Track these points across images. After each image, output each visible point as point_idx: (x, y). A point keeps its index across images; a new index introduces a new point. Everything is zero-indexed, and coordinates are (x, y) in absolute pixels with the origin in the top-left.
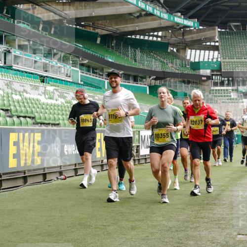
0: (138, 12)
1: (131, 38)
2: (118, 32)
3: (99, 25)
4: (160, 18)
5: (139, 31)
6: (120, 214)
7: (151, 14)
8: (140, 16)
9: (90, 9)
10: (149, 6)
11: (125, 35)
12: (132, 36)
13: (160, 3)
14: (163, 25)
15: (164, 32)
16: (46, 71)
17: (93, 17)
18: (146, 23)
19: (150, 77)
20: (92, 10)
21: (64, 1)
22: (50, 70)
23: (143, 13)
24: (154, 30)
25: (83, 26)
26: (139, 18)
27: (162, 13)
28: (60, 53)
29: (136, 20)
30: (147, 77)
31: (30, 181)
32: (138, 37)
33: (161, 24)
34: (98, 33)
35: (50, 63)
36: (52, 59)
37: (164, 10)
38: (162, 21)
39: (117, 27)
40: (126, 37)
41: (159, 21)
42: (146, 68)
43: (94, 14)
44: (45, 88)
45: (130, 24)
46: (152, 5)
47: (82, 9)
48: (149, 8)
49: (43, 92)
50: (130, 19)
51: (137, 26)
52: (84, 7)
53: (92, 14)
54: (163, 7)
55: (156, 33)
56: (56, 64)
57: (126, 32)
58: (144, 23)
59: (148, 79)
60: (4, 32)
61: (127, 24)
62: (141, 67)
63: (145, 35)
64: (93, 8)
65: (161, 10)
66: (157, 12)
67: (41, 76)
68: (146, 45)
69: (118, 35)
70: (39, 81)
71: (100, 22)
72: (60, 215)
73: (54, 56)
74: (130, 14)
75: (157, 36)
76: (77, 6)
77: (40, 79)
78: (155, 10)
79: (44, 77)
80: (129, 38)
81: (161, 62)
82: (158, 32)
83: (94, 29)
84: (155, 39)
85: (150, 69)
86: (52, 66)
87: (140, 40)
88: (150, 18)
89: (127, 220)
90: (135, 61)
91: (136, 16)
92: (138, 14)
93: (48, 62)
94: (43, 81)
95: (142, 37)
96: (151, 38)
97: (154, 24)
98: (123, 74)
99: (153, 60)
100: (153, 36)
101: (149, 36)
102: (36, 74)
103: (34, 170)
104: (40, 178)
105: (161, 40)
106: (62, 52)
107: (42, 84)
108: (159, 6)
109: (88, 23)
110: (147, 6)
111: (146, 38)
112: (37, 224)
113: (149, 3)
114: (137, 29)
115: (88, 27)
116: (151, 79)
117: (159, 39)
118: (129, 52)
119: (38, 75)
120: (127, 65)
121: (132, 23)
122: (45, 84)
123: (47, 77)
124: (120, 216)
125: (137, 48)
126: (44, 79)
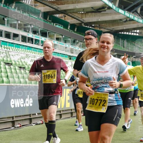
0: (125, 18)
1: (121, 34)
2: (114, 30)
3: (103, 26)
4: (138, 22)
5: (126, 29)
6: (116, 136)
7: (133, 20)
8: (127, 21)
9: (97, 17)
10: (131, 15)
11: (118, 32)
12: (121, 32)
13: (138, 13)
14: (140, 26)
15: (140, 30)
16: (72, 53)
17: (99, 22)
18: (130, 25)
19: (132, 56)
20: (98, 17)
21: (82, 12)
22: (75, 52)
23: (128, 19)
24: (135, 29)
25: (93, 27)
26: (126, 22)
27: (139, 19)
28: (80, 43)
29: (124, 23)
30: (131, 56)
31: (63, 117)
32: (125, 33)
33: (138, 25)
34: (102, 31)
35: (75, 48)
36: (75, 46)
37: (140, 18)
38: (139, 24)
39: (113, 27)
40: (118, 33)
41: (137, 24)
42: (130, 51)
43: (99, 20)
44: (72, 62)
45: (120, 25)
46: (133, 15)
47: (93, 17)
48: (132, 16)
49: (71, 65)
50: (121, 23)
51: (124, 27)
52: (94, 16)
53: (98, 20)
54: (139, 15)
55: (135, 31)
56: (78, 49)
57: (118, 30)
58: (129, 25)
59: (131, 58)
60: (48, 30)
61: (119, 26)
62: (127, 51)
63: (129, 32)
64: (99, 16)
65: (138, 17)
66: (136, 19)
67: (69, 56)
68: (130, 38)
69: (114, 32)
70: (68, 58)
71: (103, 25)
72: (81, 137)
73: (77, 44)
74: (121, 20)
75: (136, 33)
76: (90, 15)
77: (69, 58)
78: (135, 17)
79: (71, 56)
80: (120, 34)
81: (139, 47)
82: (137, 30)
83: (100, 29)
84: (135, 34)
85: (132, 52)
86: (76, 50)
87: (126, 35)
88: (132, 22)
89: (120, 140)
90: (124, 47)
91: (124, 21)
92: (125, 20)
93: (73, 48)
94: (70, 59)
95: (127, 33)
96: (133, 34)
97: (135, 26)
98: (117, 54)
99: (134, 46)
100: (134, 32)
101: (132, 32)
102: (66, 55)
103: (66, 110)
104: (69, 115)
105: (139, 35)
106: (81, 42)
107: (70, 61)
108: (137, 15)
109: (97, 25)
110: (130, 15)
111: (130, 34)
112: (67, 141)
113: (131, 13)
114: (125, 28)
115: (97, 28)
116: (133, 57)
117: (137, 34)
118: (120, 42)
119: (68, 55)
120: (119, 49)
121: (122, 25)
122: (71, 60)
123: (73, 56)
124: (116, 137)
125: (125, 40)
126: (71, 58)
